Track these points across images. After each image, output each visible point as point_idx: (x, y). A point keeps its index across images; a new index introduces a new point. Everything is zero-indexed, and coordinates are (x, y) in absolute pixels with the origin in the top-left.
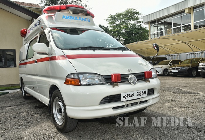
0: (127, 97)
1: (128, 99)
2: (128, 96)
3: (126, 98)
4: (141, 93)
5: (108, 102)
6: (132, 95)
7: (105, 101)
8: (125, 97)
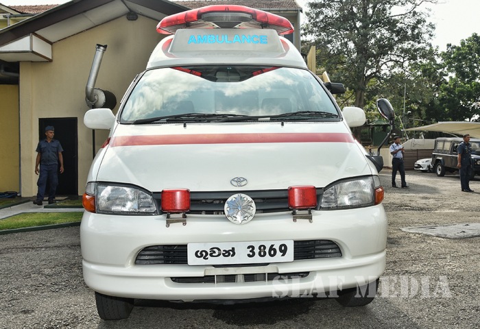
0: (211, 255)
1: (212, 261)
2: (214, 252)
3: (204, 258)
4: (267, 250)
5: (163, 261)
6: (231, 253)
7: (153, 257)
8: (201, 253)
